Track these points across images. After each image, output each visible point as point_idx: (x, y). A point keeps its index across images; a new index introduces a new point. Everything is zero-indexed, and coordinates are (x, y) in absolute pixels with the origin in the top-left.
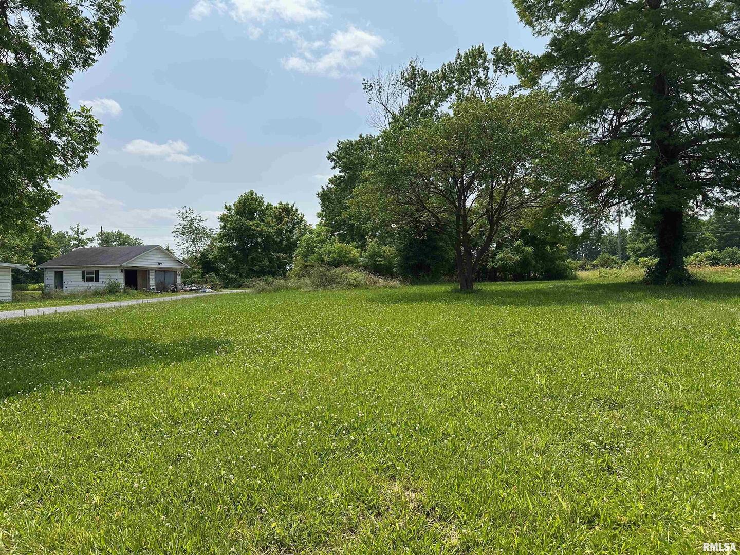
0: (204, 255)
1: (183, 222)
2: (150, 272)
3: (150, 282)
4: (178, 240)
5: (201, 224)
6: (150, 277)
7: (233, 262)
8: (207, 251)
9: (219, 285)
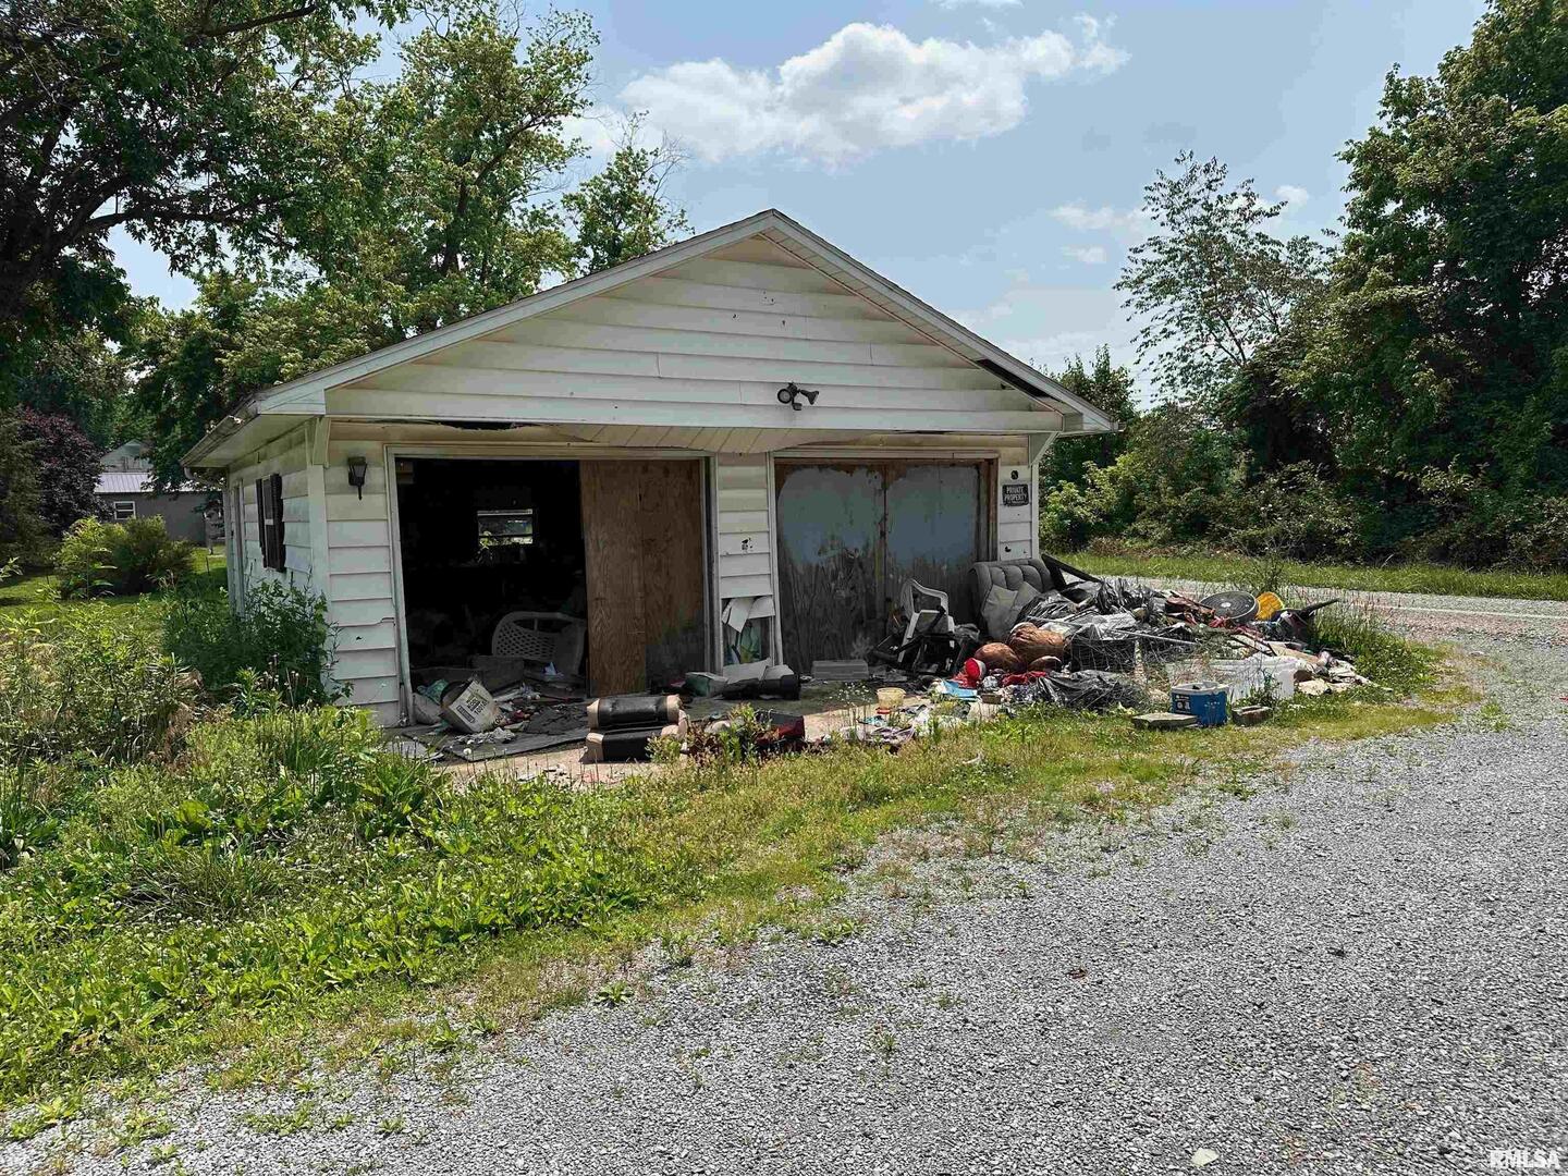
0: (1257, 376)
1: (1166, 234)
2: (721, 473)
3: (723, 568)
4: (1143, 320)
5: (1252, 229)
6: (723, 521)
7: (1435, 390)
8: (1276, 357)
9: (1341, 533)
